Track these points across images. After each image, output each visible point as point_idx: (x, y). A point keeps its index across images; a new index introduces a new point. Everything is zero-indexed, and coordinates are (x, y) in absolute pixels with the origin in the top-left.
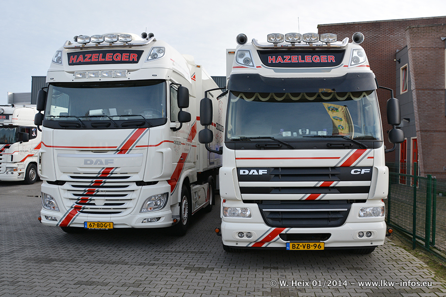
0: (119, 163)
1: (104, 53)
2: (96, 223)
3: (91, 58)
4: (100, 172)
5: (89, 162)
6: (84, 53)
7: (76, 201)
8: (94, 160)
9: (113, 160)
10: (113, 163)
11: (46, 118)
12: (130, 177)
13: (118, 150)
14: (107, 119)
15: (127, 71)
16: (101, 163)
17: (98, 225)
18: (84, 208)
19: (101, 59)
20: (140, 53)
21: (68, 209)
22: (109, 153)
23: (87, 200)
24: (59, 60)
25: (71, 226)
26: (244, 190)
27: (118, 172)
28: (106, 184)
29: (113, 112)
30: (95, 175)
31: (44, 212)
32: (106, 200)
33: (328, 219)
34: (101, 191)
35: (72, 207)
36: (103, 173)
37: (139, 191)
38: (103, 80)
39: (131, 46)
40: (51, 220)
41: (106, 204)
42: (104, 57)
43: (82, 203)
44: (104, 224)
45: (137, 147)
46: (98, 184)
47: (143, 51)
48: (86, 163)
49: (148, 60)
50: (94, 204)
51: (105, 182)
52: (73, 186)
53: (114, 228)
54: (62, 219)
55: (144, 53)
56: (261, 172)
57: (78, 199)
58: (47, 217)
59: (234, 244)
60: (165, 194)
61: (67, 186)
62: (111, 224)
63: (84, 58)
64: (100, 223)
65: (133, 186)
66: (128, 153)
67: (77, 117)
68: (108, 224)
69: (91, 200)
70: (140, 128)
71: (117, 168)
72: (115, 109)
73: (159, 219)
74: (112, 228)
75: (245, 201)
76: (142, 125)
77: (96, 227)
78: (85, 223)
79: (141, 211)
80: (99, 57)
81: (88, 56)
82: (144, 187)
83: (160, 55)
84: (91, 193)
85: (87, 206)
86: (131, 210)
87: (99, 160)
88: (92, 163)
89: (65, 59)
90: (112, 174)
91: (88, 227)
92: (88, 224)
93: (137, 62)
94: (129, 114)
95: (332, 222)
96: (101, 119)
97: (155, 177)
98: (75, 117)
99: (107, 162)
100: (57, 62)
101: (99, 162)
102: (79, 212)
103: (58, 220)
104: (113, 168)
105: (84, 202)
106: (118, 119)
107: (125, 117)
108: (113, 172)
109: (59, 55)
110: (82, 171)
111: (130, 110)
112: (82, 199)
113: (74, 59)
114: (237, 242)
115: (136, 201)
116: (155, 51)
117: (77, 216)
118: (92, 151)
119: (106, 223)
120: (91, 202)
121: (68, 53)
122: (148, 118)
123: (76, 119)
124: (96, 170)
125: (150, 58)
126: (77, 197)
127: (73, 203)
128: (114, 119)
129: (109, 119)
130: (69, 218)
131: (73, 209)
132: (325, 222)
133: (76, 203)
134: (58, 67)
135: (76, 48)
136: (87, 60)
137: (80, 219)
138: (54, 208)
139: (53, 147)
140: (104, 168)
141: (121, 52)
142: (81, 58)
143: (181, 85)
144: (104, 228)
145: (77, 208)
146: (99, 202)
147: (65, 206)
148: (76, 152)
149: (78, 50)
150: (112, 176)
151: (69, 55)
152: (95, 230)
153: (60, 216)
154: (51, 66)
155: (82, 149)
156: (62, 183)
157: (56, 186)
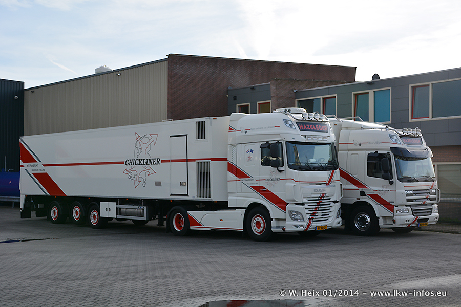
0: (327, 190)
3: (310, 127)
4: (320, 196)
5: (316, 190)
8: (318, 190)
9: (325, 189)
10: (325, 191)
12: (331, 198)
19: (314, 129)
22: (322, 185)
26: (408, 201)
28: (322, 204)
32: (322, 213)
33: (428, 212)
37: (335, 207)
38: (319, 142)
41: (322, 215)
45: (333, 181)
47: (327, 125)
50: (318, 216)
51: (323, 202)
52: (309, 205)
56: (411, 192)
57: (310, 214)
59: (401, 226)
61: (306, 206)
62: (326, 227)
65: (332, 204)
66: (330, 185)
74: (326, 229)
75: (406, 206)
77: (320, 229)
79: (336, 218)
80: (313, 127)
82: (336, 204)
84: (316, 209)
86: (333, 217)
91: (317, 229)
93: (328, 132)
95: (429, 213)
101: (320, 191)
103: (305, 227)
104: (325, 194)
108: (325, 196)
109: (290, 123)
113: (301, 127)
114: (403, 225)
115: (334, 212)
121: (296, 123)
126: (311, 212)
127: (309, 216)
128: (322, 165)
130: (309, 225)
132: (427, 214)
137: (314, 224)
139: (299, 182)
140: (321, 194)
142: (305, 127)
144: (323, 229)
146: (320, 214)
147: (307, 218)
155: (311, 183)
156: (303, 204)
157: (301, 206)
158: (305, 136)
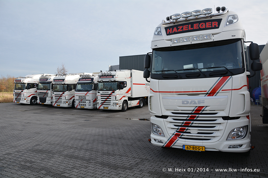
0: (209, 103)
1: (192, 24)
2: (192, 147)
3: (182, 29)
4: (194, 109)
5: (185, 102)
6: (177, 26)
7: (176, 130)
8: (190, 101)
9: (204, 101)
10: (204, 103)
11: (153, 72)
12: (217, 113)
13: (207, 94)
14: (198, 71)
15: (211, 34)
16: (195, 103)
17: (193, 148)
18: (182, 135)
19: (190, 28)
20: (219, 21)
21: (171, 135)
22: (200, 95)
23: (185, 129)
24: (159, 33)
25: (172, 147)
27: (208, 110)
28: (198, 119)
29: (201, 66)
30: (190, 112)
31: (153, 136)
32: (199, 130)
34: (195, 123)
35: (173, 134)
36: (196, 111)
37: (225, 124)
38: (193, 43)
39: (211, 16)
40: (158, 142)
41: (198, 133)
42: (192, 26)
43: (181, 131)
44: (198, 147)
45: (222, 90)
46: (192, 118)
47: (222, 19)
48: (183, 103)
49: (226, 25)
50: (190, 133)
51: (198, 117)
52: (174, 119)
53: (205, 151)
54: (166, 142)
55: (222, 20)
57: (178, 129)
58: (155, 140)
60: (245, 126)
61: (169, 119)
62: (204, 148)
63: (178, 29)
64: (195, 147)
65: (221, 120)
66: (215, 96)
67: (175, 71)
68: (201, 147)
69: (187, 129)
70: (224, 76)
71: (207, 107)
72: (202, 63)
73: (241, 146)
74: (204, 150)
76: (226, 74)
77: (191, 149)
78: (184, 146)
79: (227, 139)
80: (188, 27)
81: (180, 27)
82: (230, 121)
83: (235, 21)
84: (187, 125)
85: (185, 134)
86: (219, 138)
87: (193, 101)
88: (188, 103)
89: (164, 32)
90: (203, 111)
91: (186, 149)
92: (186, 147)
93: (218, 28)
94: (212, 66)
96: (192, 71)
97: (238, 113)
98: (174, 71)
99: (199, 102)
100: (158, 34)
101: (193, 103)
102: (178, 138)
103: (164, 143)
104: (204, 106)
105: (182, 131)
106: (206, 71)
107: (211, 69)
108: (204, 109)
109: (159, 30)
110: (180, 109)
111: (213, 64)
112: (181, 129)
113: (170, 31)
115: (222, 132)
116: (230, 18)
117: (178, 140)
118: (187, 94)
119: (199, 146)
120: (188, 131)
121: (165, 28)
122: (230, 68)
123: (174, 72)
124: (191, 108)
125: (228, 24)
126: (177, 127)
127: (174, 131)
128: (203, 70)
129: (199, 71)
130: (172, 141)
131: (174, 135)
133: (176, 131)
134: (159, 38)
135: (171, 23)
136: (180, 30)
137: (180, 143)
138: (161, 134)
139: (159, 92)
140: (197, 107)
141: (205, 22)
142: (175, 30)
143: (252, 42)
144: (198, 150)
145: (177, 135)
146: (194, 131)
147: (169, 133)
148: (175, 96)
149: (172, 25)
150: (204, 112)
151: (166, 28)
152: (191, 151)
153: (165, 140)
154: (154, 38)
155: (180, 93)
156: (165, 117)
157: (162, 119)
158: (171, 40)
